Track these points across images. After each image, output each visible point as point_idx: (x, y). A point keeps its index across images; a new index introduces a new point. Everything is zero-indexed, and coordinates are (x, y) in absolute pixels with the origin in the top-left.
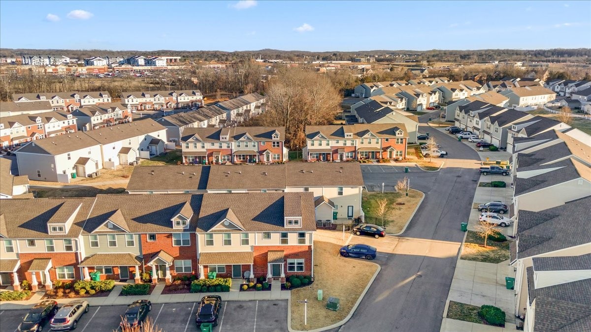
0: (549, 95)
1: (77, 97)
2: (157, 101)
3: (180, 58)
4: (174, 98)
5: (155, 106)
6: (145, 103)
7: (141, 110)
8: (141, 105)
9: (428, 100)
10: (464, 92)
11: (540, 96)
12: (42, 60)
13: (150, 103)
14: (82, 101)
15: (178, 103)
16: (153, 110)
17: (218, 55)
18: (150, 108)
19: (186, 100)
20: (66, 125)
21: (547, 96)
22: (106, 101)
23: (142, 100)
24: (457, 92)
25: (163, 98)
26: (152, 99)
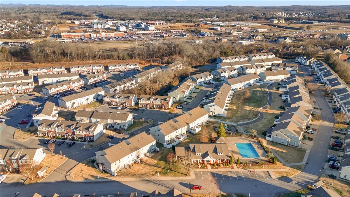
0: (286, 75)
1: (91, 66)
2: (121, 68)
3: (165, 22)
4: (128, 67)
5: (120, 70)
6: (116, 69)
7: (115, 72)
8: (115, 70)
9: (229, 74)
10: (253, 69)
11: (280, 76)
12: (98, 26)
13: (118, 69)
14: (93, 68)
15: (129, 69)
16: (119, 72)
17: (192, 15)
18: (118, 71)
19: (133, 68)
20: (80, 84)
21: (283, 76)
22: (102, 68)
23: (115, 68)
24: (248, 69)
25: (123, 67)
26: (119, 67)
